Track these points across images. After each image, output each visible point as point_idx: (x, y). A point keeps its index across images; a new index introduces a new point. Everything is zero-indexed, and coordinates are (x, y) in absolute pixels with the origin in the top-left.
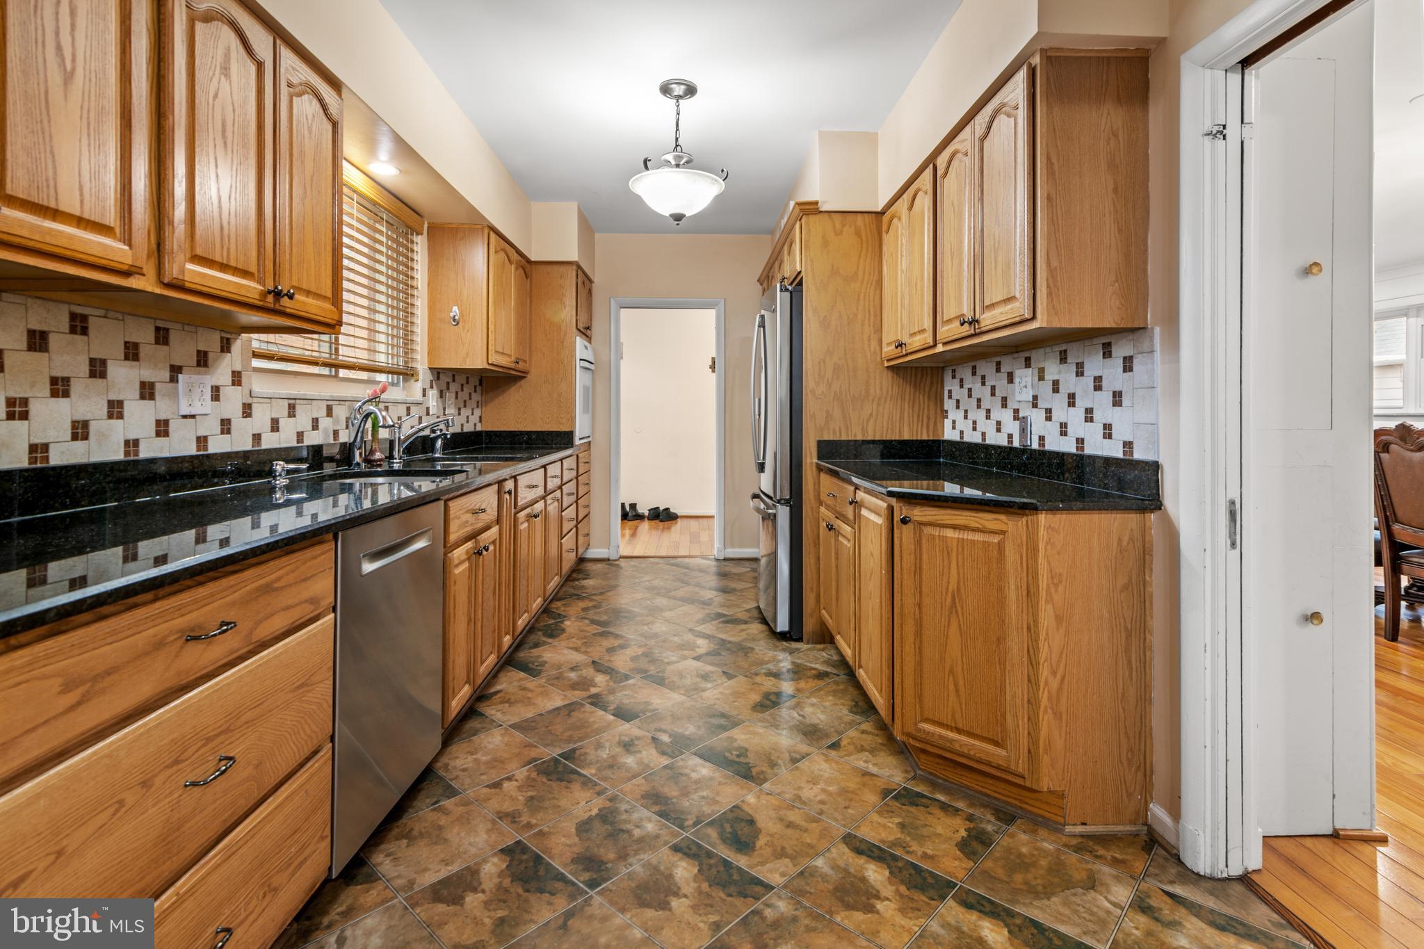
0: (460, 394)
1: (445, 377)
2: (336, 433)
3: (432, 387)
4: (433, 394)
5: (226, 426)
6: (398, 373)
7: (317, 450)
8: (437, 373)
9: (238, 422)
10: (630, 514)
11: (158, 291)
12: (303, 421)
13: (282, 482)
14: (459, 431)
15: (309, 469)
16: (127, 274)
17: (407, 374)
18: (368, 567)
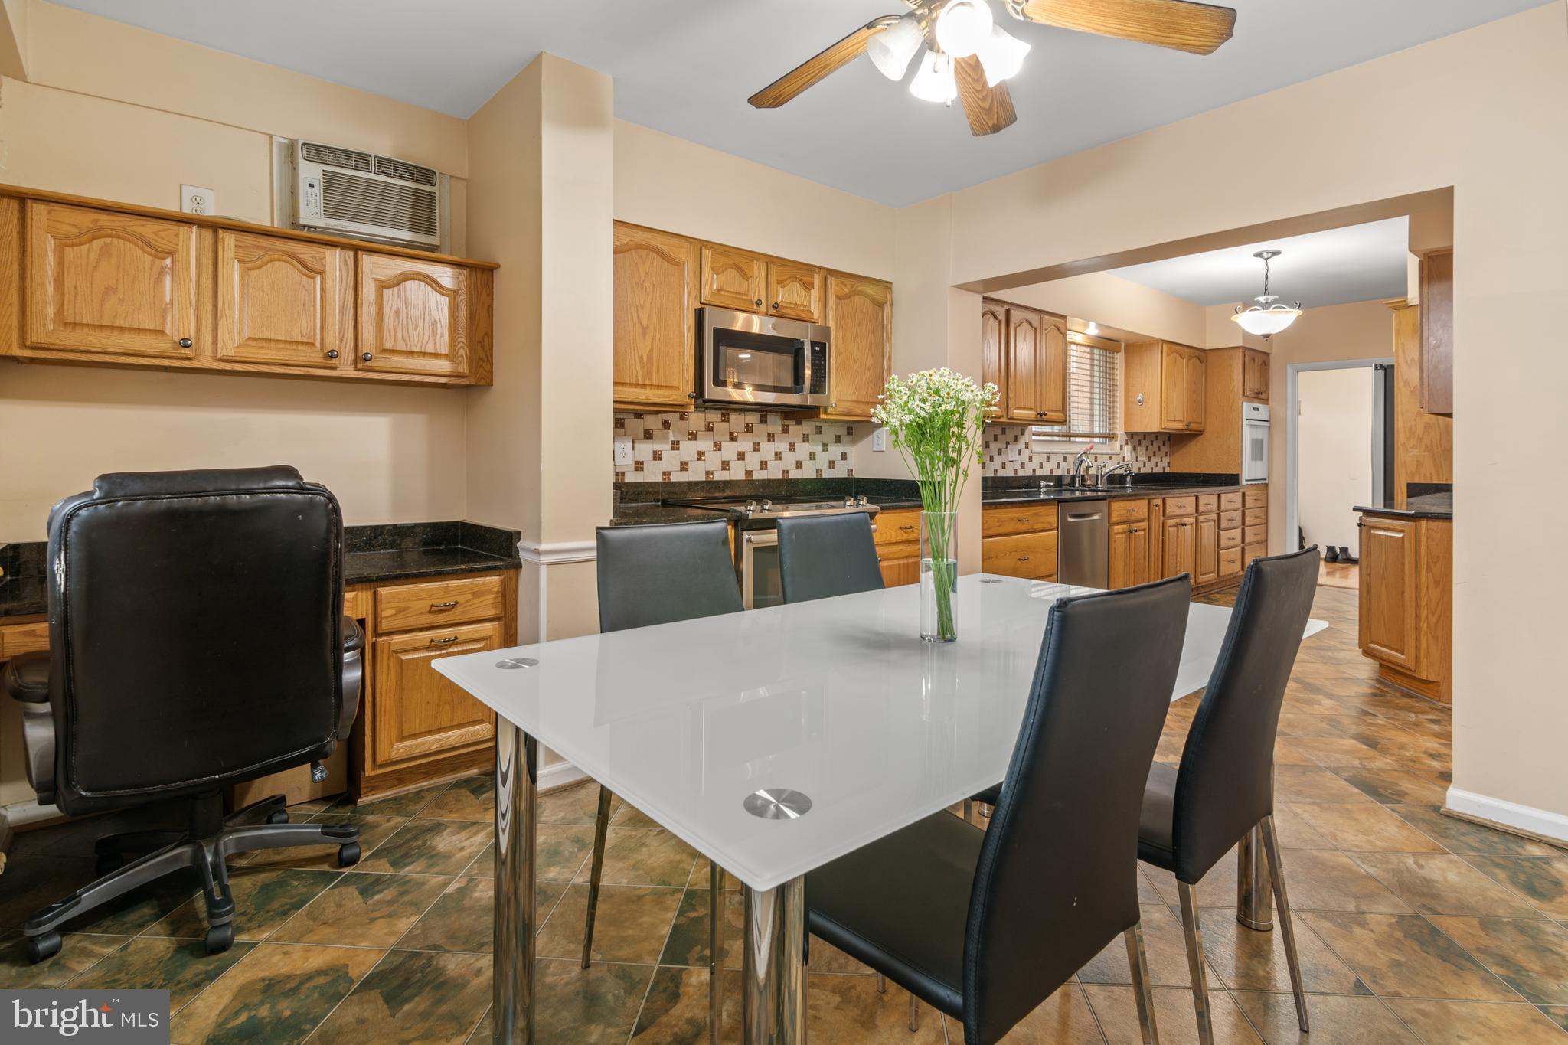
0: (1150, 448)
1: (1137, 439)
2: (1068, 470)
3: (1127, 444)
4: (1128, 449)
5: (1023, 465)
6: (1106, 437)
7: (1059, 478)
8: (1131, 436)
9: (1027, 464)
10: (1340, 557)
11: (1008, 421)
12: (1053, 464)
13: (1043, 490)
14: (1150, 472)
15: (1055, 486)
16: (999, 418)
17: (1111, 437)
18: (1070, 520)
